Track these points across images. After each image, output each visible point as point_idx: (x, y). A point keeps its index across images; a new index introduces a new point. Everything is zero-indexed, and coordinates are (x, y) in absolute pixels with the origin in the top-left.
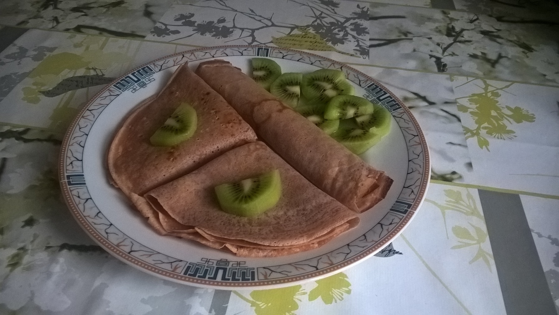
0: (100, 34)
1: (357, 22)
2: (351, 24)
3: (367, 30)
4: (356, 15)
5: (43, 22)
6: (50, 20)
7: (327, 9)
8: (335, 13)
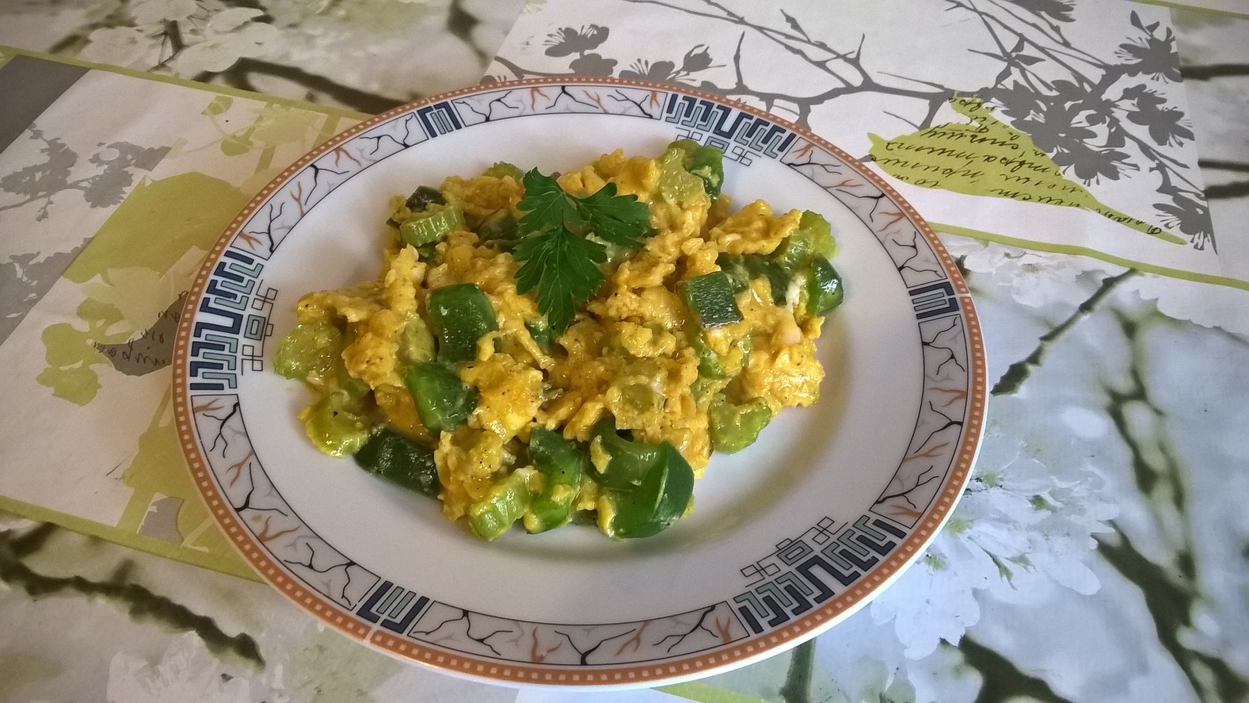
0: (310, 98)
1: (1143, 86)
2: (1128, 94)
3: (1181, 123)
4: (1136, 56)
5: (133, 41)
6: (154, 37)
7: (1034, 25)
8: (1066, 44)
